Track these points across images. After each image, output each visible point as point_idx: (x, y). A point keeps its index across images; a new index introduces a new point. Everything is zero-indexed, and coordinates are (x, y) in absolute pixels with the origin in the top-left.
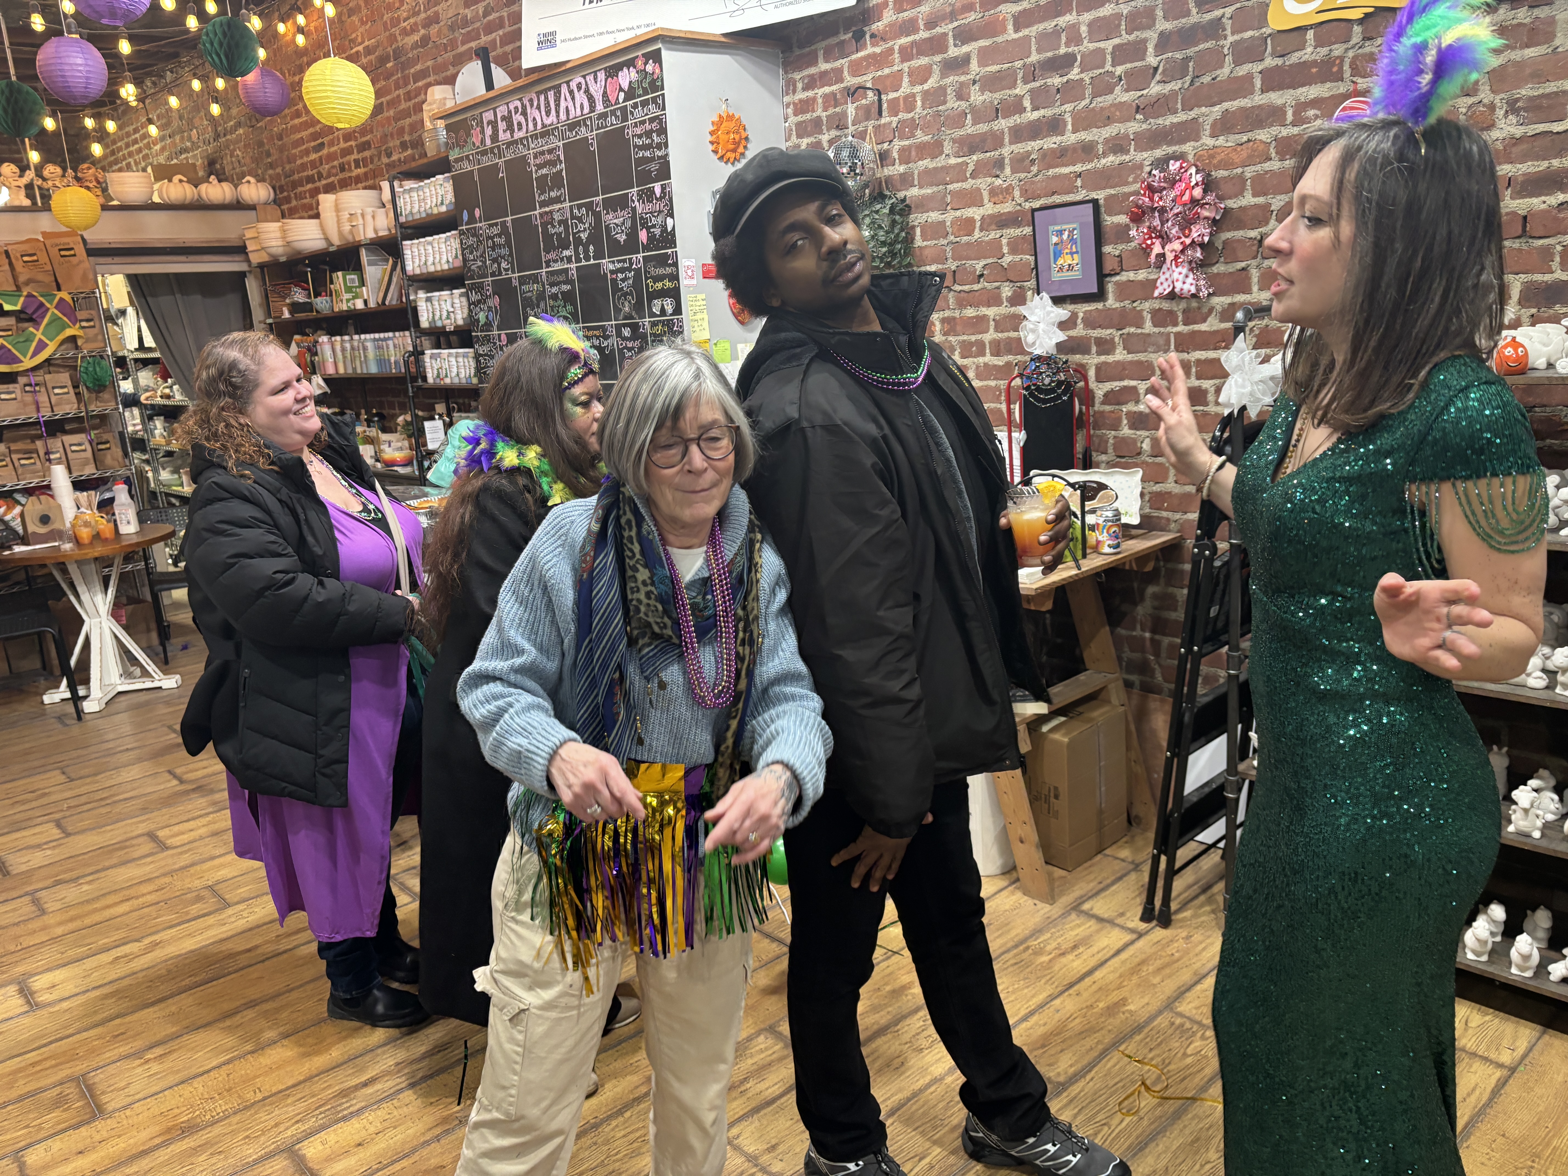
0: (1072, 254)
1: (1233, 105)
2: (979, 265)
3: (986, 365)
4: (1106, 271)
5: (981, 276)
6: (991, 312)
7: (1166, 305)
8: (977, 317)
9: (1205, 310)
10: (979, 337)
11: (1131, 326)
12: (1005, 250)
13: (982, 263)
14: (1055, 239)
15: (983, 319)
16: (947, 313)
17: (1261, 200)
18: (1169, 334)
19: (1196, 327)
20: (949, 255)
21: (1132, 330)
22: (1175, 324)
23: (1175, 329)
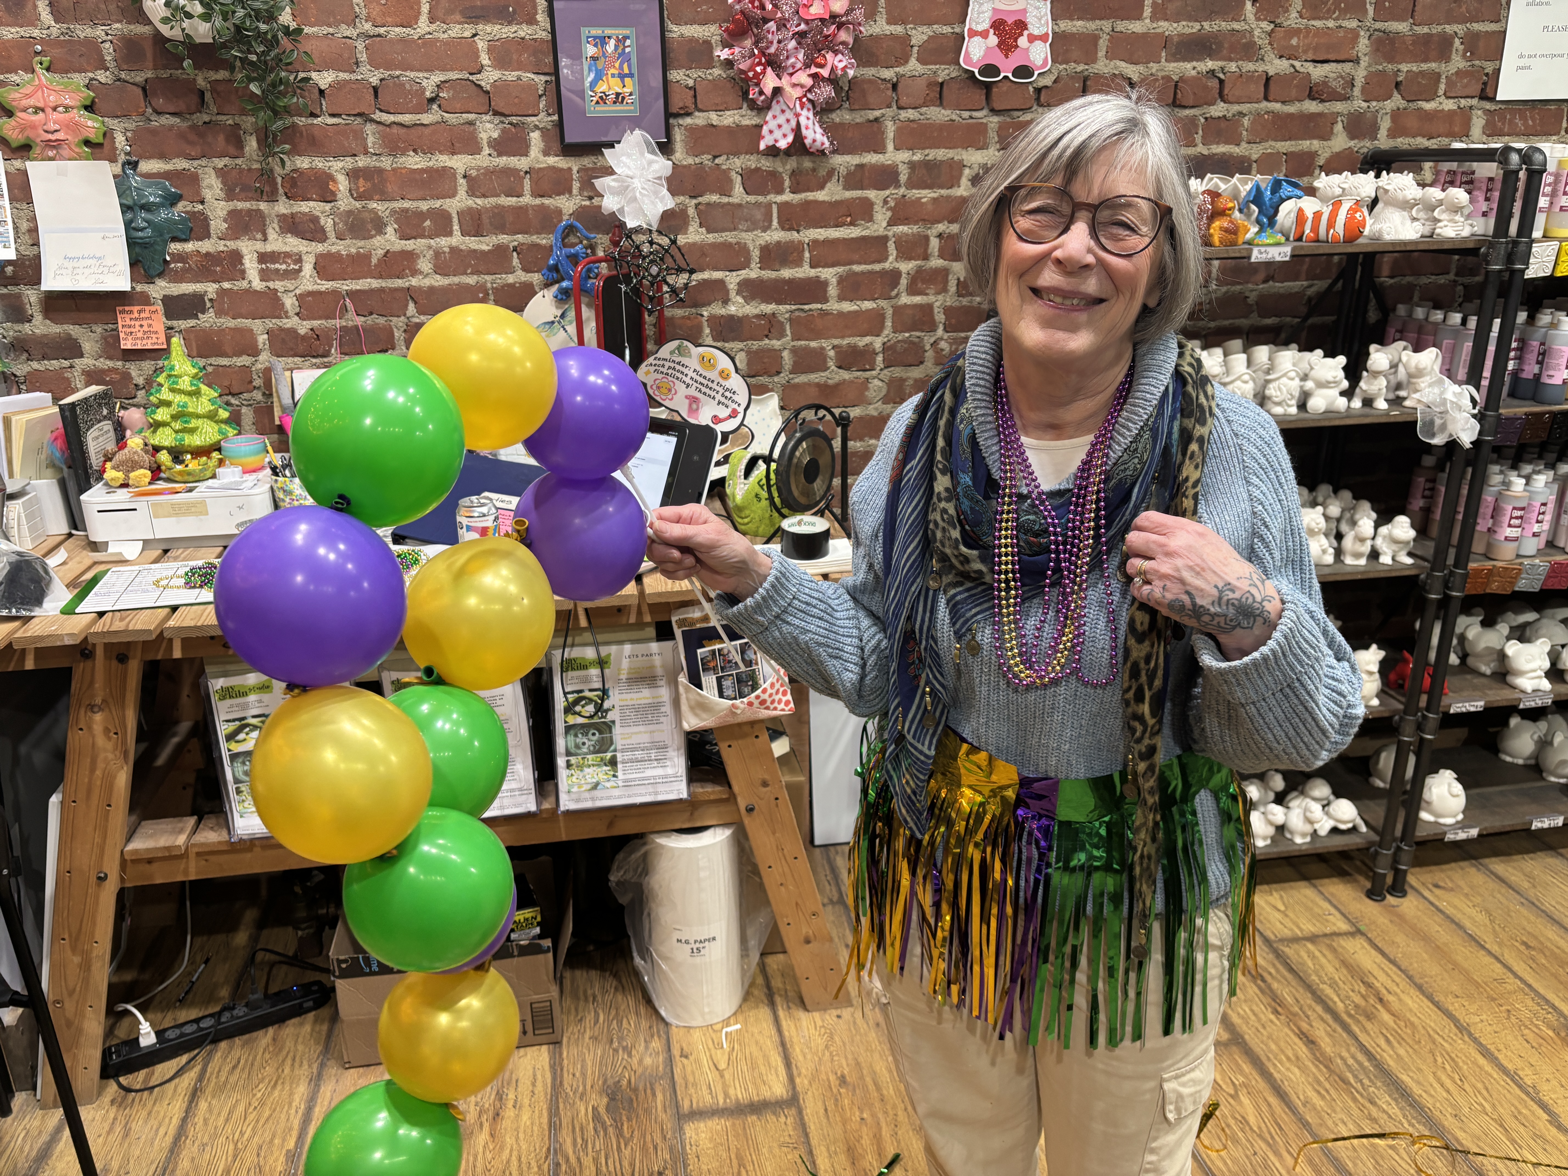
0: (622, 77)
2: (430, 82)
3: (454, 250)
4: (674, 109)
5: (431, 100)
6: (459, 163)
7: (766, 164)
8: (428, 170)
9: (822, 173)
10: (437, 204)
11: (712, 192)
12: (485, 60)
13: (437, 77)
14: (591, 50)
15: (446, 173)
16: (362, 162)
17: (898, 29)
18: (769, 205)
19: (810, 196)
20: (363, 57)
21: (714, 198)
22: (780, 191)
23: (780, 199)
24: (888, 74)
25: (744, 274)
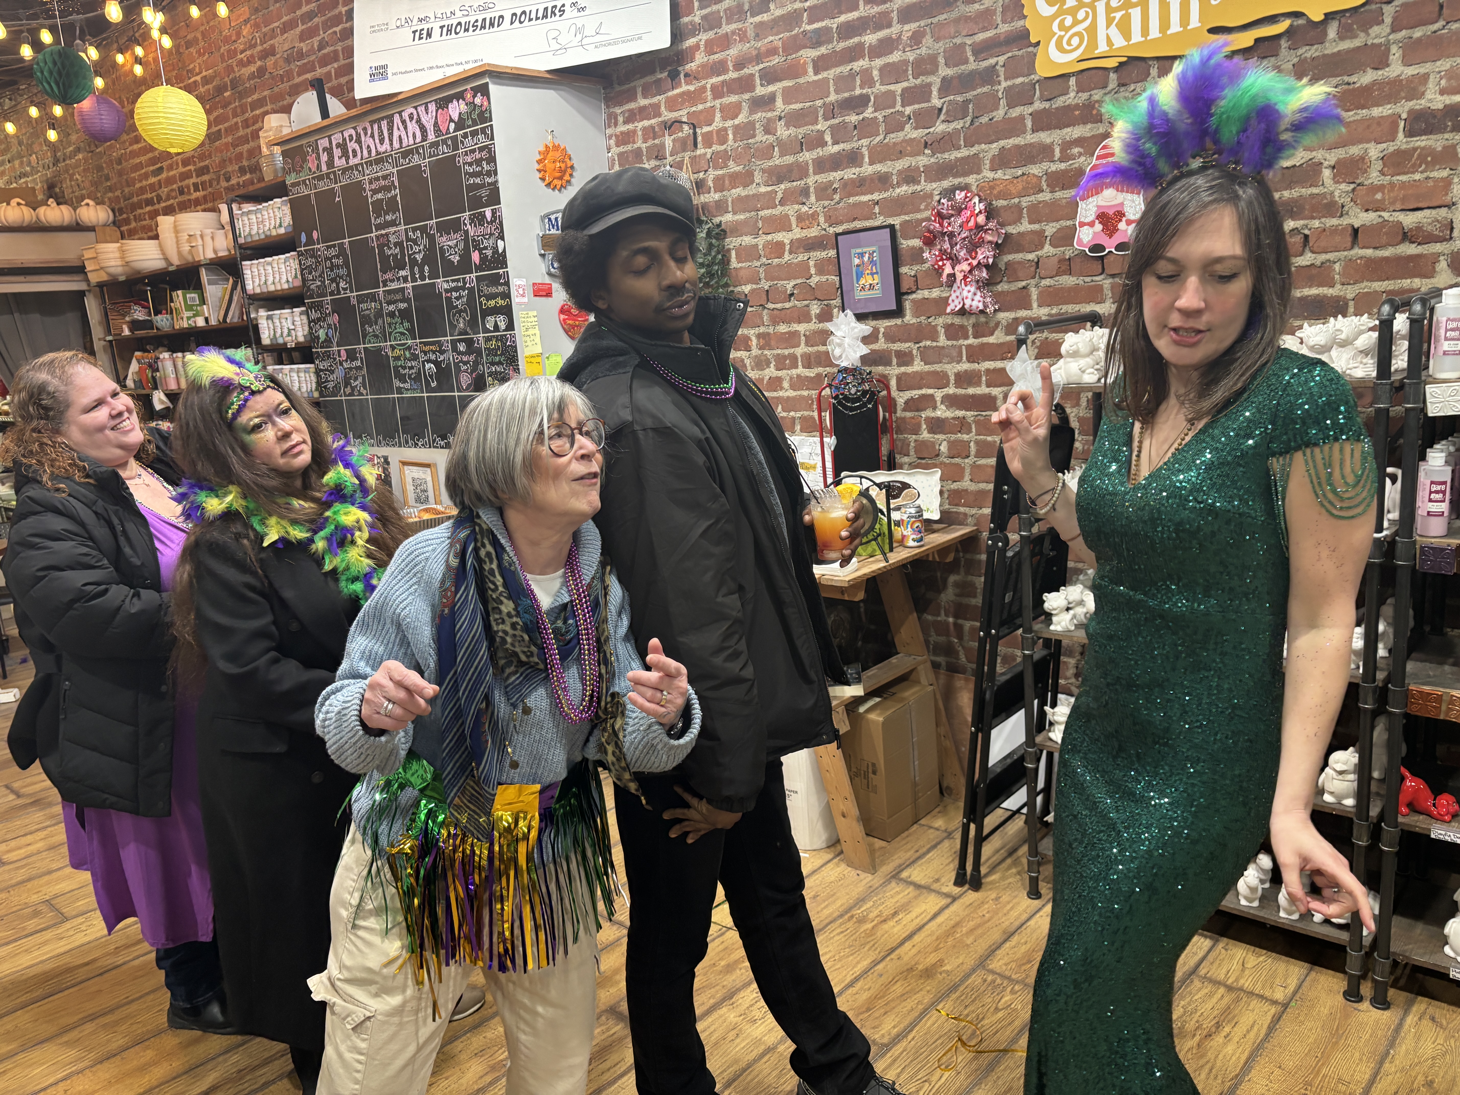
0: (872, 274)
1: (1009, 143)
2: (789, 285)
3: (799, 376)
4: (904, 290)
5: (792, 295)
6: (801, 328)
7: (957, 320)
8: (789, 333)
9: (992, 324)
10: (791, 351)
11: (927, 339)
12: (813, 271)
13: (792, 283)
14: (857, 261)
15: (795, 334)
16: (762, 329)
17: (1036, 227)
18: (960, 346)
19: (985, 340)
20: (762, 276)
21: (928, 343)
22: (966, 338)
23: (966, 342)
24: (1031, 256)
25: (946, 391)
